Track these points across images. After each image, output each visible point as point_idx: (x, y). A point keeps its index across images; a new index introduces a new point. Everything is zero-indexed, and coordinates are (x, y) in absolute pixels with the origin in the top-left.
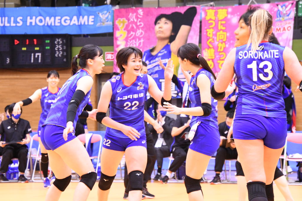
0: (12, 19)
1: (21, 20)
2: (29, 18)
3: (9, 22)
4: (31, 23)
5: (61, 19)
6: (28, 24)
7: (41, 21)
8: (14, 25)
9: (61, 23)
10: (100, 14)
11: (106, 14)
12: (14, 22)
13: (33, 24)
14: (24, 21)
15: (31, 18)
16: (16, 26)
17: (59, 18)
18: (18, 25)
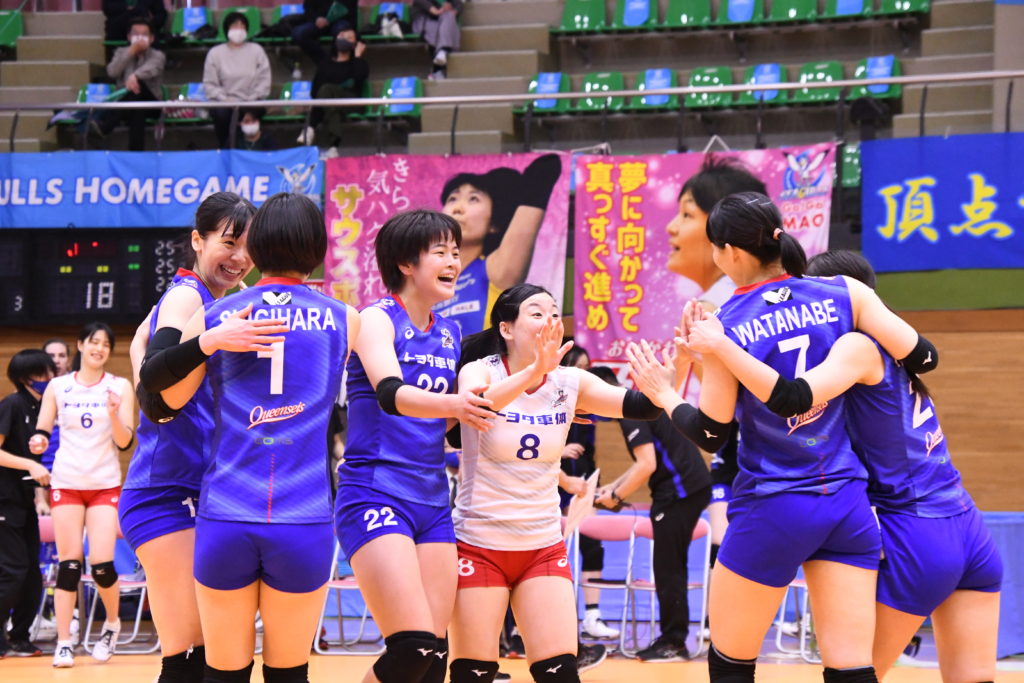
0: (33, 184)
1: (57, 186)
2: (80, 181)
3: (24, 193)
4: (87, 196)
5: (172, 187)
6: (79, 199)
7: (115, 190)
8: (39, 201)
9: (172, 195)
10: (287, 173)
11: (303, 171)
12: (38, 196)
13: (94, 199)
14: (68, 191)
15: (88, 183)
16: (44, 203)
17: (169, 181)
18: (49, 201)
